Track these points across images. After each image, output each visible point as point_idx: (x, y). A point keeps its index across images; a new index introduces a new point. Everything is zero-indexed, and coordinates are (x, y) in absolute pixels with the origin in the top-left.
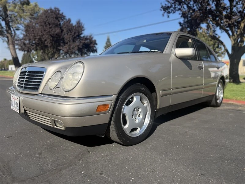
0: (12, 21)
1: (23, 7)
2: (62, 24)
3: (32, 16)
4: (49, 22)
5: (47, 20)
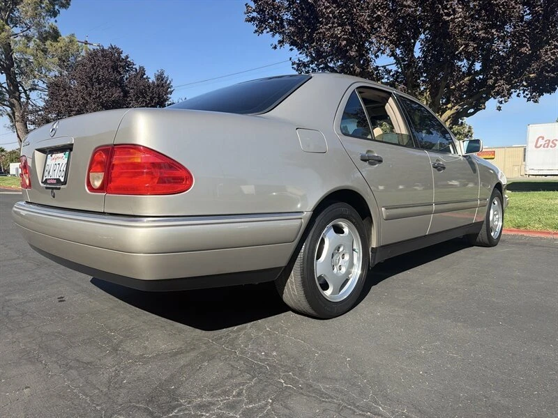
0: (22, 73)
1: (45, 45)
2: (126, 79)
3: (64, 61)
4: (98, 76)
5: (95, 73)
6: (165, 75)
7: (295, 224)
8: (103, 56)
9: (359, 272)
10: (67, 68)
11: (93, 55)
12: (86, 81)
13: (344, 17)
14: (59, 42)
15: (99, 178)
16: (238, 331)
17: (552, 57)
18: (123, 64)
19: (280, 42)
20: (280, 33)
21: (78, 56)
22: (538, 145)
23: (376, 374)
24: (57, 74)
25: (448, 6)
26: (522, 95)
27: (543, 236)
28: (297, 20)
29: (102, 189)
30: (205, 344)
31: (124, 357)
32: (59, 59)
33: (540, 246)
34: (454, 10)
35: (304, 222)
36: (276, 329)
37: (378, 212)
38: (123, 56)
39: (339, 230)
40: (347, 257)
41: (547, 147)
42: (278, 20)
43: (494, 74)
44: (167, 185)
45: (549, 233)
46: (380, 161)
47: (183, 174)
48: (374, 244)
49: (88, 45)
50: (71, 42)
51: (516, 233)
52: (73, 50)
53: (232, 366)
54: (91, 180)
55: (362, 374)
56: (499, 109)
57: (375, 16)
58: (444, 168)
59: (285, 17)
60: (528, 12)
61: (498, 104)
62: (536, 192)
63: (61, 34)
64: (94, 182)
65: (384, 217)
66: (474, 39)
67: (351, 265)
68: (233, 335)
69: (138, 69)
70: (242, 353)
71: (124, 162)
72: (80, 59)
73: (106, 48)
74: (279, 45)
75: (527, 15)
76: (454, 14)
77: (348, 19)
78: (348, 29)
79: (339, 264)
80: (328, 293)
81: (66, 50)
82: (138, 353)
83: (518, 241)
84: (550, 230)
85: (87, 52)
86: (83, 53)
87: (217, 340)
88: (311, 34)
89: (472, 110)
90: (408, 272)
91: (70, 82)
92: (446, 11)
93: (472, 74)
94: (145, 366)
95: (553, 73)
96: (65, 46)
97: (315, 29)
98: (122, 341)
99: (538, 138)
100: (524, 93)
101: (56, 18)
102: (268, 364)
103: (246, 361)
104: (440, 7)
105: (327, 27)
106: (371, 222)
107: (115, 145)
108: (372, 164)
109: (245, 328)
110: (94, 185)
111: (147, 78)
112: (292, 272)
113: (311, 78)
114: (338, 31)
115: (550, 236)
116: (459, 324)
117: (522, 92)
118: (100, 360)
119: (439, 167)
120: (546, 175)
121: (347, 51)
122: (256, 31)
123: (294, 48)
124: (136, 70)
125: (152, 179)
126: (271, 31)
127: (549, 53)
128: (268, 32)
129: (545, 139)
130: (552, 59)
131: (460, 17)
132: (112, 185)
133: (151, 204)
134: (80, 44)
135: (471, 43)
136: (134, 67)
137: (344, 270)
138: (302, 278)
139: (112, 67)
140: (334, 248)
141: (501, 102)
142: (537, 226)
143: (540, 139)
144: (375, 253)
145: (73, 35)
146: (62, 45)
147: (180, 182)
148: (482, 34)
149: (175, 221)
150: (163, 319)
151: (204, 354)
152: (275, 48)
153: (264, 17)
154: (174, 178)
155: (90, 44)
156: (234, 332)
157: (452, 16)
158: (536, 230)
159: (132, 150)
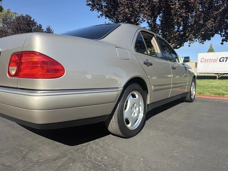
2: (33, 30)
3: (5, 21)
4: (21, 28)
5: (19, 26)
6: (51, 28)
7: (115, 94)
8: (23, 19)
9: (142, 115)
10: (6, 24)
11: (18, 18)
12: (15, 29)
13: (129, 5)
14: (2, 12)
15: (14, 69)
16: (87, 145)
17: (211, 25)
18: (32, 23)
19: (101, 15)
20: (101, 11)
21: (11, 19)
22: (202, 61)
23: (156, 167)
24: (2, 26)
25: (173, 2)
26: (198, 41)
27: (210, 97)
28: (108, 6)
29: (16, 75)
30: (70, 153)
31: (28, 162)
32: (3, 20)
33: (210, 102)
34: (175, 3)
35: (120, 93)
36: (105, 144)
37: (151, 88)
38: (32, 19)
39: (134, 96)
40: (137, 109)
41: (205, 62)
42: (100, 5)
43: (189, 32)
44: (51, 73)
45: (213, 96)
46: (151, 65)
47: (60, 68)
48: (148, 102)
49: (16, 14)
50: (8, 12)
51: (199, 96)
52: (9, 16)
53: (85, 165)
54: (10, 70)
55: (150, 168)
56: (189, 46)
57: (142, 5)
58: (176, 69)
59: (103, 4)
60: (201, 7)
61: (189, 44)
62: (204, 80)
63: (4, 9)
64: (11, 72)
65: (153, 90)
66: (181, 17)
67: (139, 112)
68: (84, 148)
69: (38, 25)
70: (90, 158)
71: (27, 61)
72: (12, 20)
73: (24, 16)
74: (101, 16)
75: (200, 8)
76: (175, 5)
77: (131, 6)
78: (131, 10)
79: (134, 112)
80: (129, 126)
81: (6, 16)
82: (36, 160)
83: (201, 100)
84: (213, 95)
85: (16, 17)
86: (14, 18)
87: (76, 151)
88: (115, 12)
89: (179, 46)
90: (160, 114)
91: (8, 30)
92: (172, 3)
93: (179, 32)
94: (40, 167)
95: (211, 32)
96: (6, 14)
97: (116, 10)
98: (27, 153)
99: (202, 59)
100: (198, 40)
101: (1, 2)
102: (103, 164)
103: (92, 162)
104: (170, 1)
105: (121, 9)
106: (147, 92)
107: (23, 52)
108: (148, 66)
109: (90, 144)
110: (12, 73)
111: (43, 29)
112: (113, 117)
113: (120, 25)
114: (127, 10)
115: (213, 98)
116: (188, 139)
117: (197, 39)
118: (15, 164)
119: (174, 68)
120: (204, 73)
121: (130, 19)
122: (91, 10)
123: (107, 18)
124: (38, 26)
125: (43, 70)
126: (97, 10)
127: (209, 24)
128: (96, 10)
129: (204, 59)
130: (210, 26)
131: (178, 6)
132: (21, 73)
133: (42, 83)
134: (12, 14)
135: (180, 18)
136: (37, 24)
137: (136, 115)
138: (118, 119)
139: (27, 24)
140: (132, 105)
141: (190, 43)
142: (207, 93)
143: (203, 59)
144: (149, 106)
145: (9, 9)
146: (4, 13)
147: (58, 72)
148: (184, 15)
149: (55, 92)
150: (49, 140)
151: (70, 159)
152: (99, 17)
153: (94, 4)
154: (55, 70)
155: (17, 14)
156: (84, 146)
157: (174, 6)
158: (207, 95)
159: (32, 55)
